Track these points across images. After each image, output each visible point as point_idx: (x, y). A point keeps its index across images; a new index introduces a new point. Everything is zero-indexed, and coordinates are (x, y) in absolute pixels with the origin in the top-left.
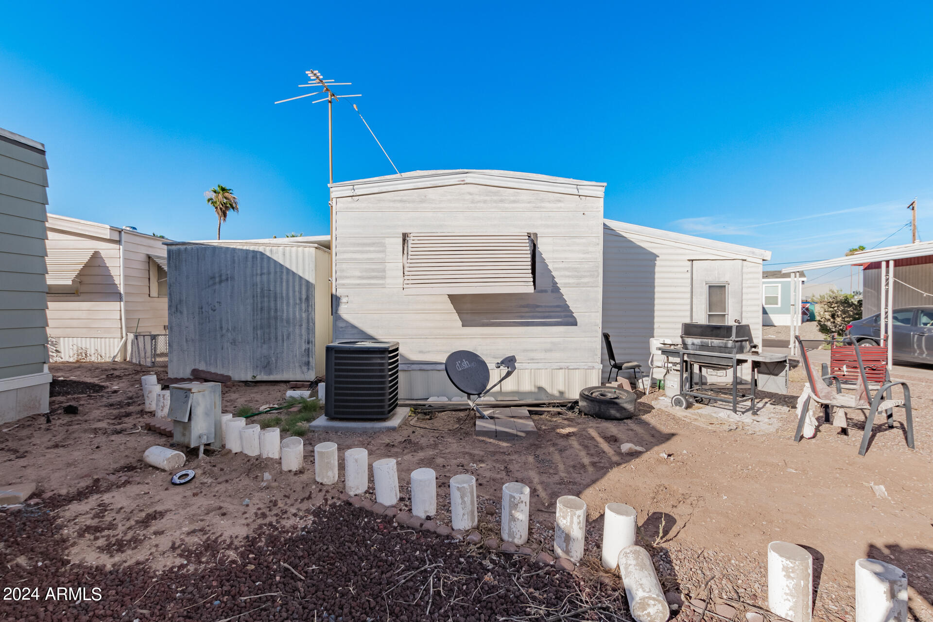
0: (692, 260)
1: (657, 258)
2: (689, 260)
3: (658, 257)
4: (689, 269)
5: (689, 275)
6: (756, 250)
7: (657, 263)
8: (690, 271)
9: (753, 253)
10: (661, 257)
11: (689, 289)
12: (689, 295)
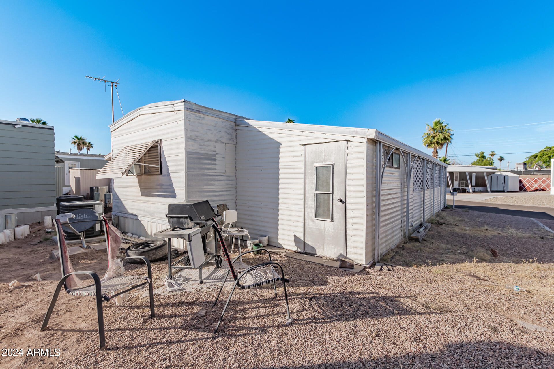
0: (305, 145)
1: (281, 146)
2: (302, 145)
3: (281, 144)
4: (303, 153)
5: (303, 158)
6: (359, 130)
7: (281, 150)
8: (304, 155)
9: (356, 133)
10: (283, 145)
11: (303, 170)
12: (302, 176)
